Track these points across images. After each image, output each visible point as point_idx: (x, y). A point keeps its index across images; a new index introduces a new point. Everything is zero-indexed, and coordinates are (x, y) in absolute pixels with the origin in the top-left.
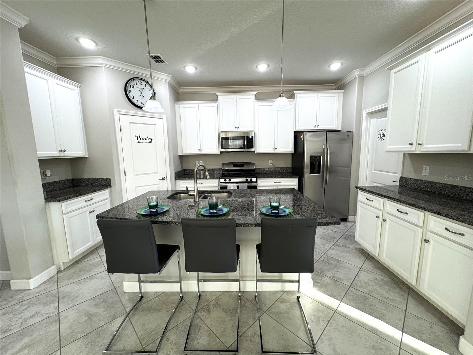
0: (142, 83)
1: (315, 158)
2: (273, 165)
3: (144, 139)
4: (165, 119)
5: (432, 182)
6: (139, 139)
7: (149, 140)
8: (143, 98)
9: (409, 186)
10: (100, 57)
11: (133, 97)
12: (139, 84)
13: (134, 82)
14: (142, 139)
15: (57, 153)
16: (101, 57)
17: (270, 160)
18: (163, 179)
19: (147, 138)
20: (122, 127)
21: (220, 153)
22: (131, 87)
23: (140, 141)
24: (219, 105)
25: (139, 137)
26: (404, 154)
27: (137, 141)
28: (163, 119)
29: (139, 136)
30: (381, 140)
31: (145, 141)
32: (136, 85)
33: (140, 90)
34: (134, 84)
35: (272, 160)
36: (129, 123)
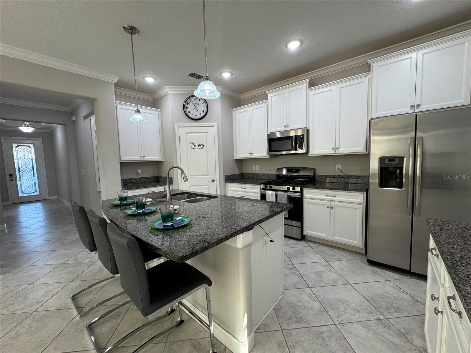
0: (196, 99)
1: (389, 161)
2: (343, 172)
3: (197, 146)
4: (216, 126)
6: (193, 146)
7: (202, 147)
8: (197, 111)
10: (166, 87)
11: (189, 112)
12: (194, 100)
15: (139, 158)
17: (337, 165)
18: (213, 181)
19: (200, 144)
20: (180, 137)
21: (269, 157)
22: (188, 104)
23: (194, 148)
24: (269, 104)
25: (193, 144)
27: (192, 148)
28: (214, 127)
31: (198, 147)
32: (192, 102)
33: (194, 105)
34: (190, 101)
35: (340, 165)
36: (186, 134)
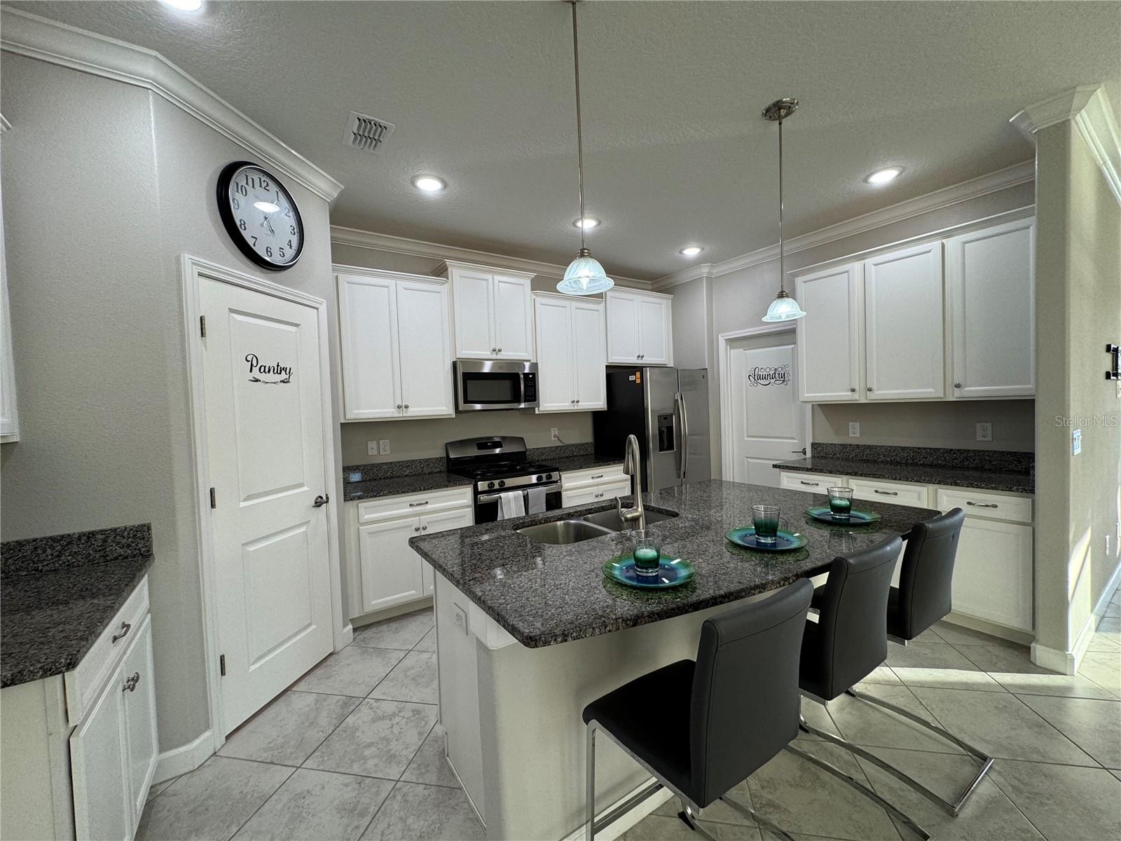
0: (268, 185)
1: (664, 419)
2: (560, 441)
3: (269, 371)
4: (324, 309)
5: (869, 446)
6: (256, 370)
7: (284, 376)
9: (831, 456)
10: (154, 53)
11: (243, 224)
12: (261, 186)
13: (247, 176)
14: (264, 371)
16: (159, 56)
17: (552, 429)
18: (319, 503)
19: (278, 366)
20: (205, 322)
21: (454, 416)
22: (240, 191)
23: (257, 377)
24: (452, 289)
25: (255, 362)
26: (813, 405)
27: (251, 376)
28: (317, 309)
29: (254, 358)
30: (755, 385)
31: (272, 377)
32: (253, 187)
34: (247, 184)
35: (556, 429)
36: (227, 312)
